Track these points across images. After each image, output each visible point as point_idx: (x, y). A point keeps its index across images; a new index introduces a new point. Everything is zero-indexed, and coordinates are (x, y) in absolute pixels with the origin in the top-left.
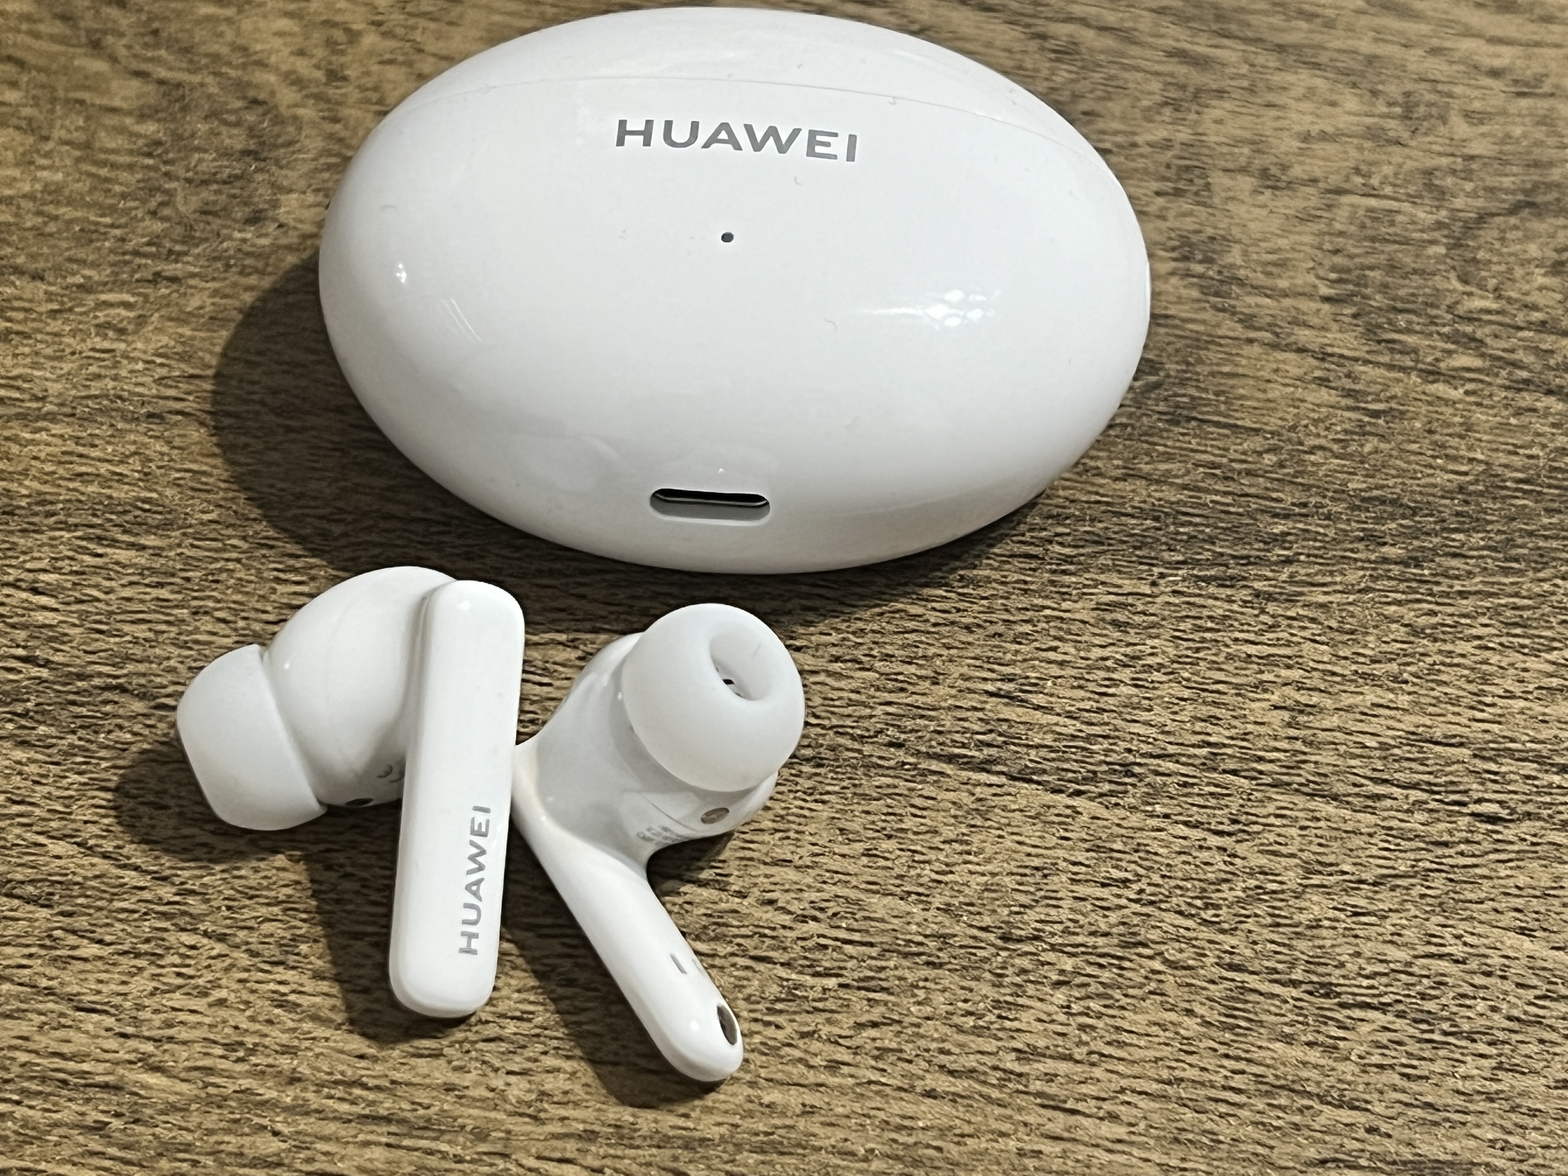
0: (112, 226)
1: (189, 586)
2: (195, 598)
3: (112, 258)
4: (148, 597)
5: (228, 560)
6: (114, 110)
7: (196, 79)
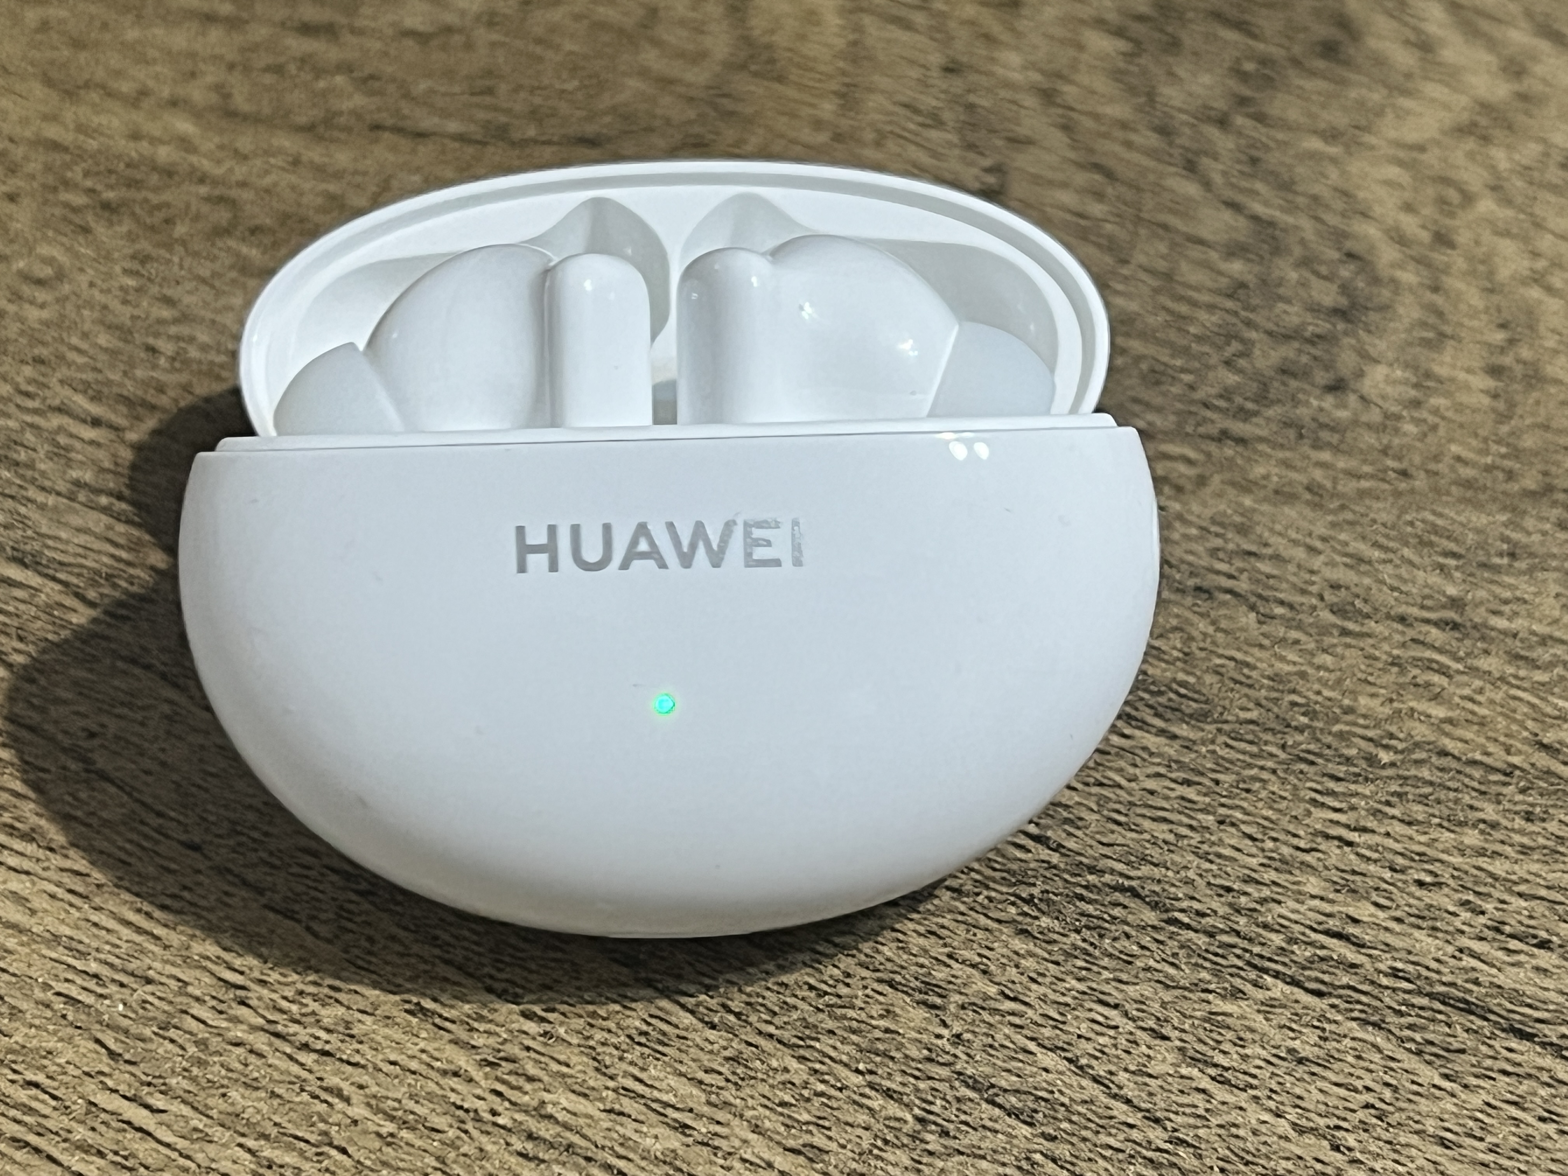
0: (1183, 370)
1: (1217, 789)
2: (1223, 805)
3: (1179, 406)
4: (1173, 794)
5: (1262, 768)
6: (1201, 242)
7: (1290, 220)
